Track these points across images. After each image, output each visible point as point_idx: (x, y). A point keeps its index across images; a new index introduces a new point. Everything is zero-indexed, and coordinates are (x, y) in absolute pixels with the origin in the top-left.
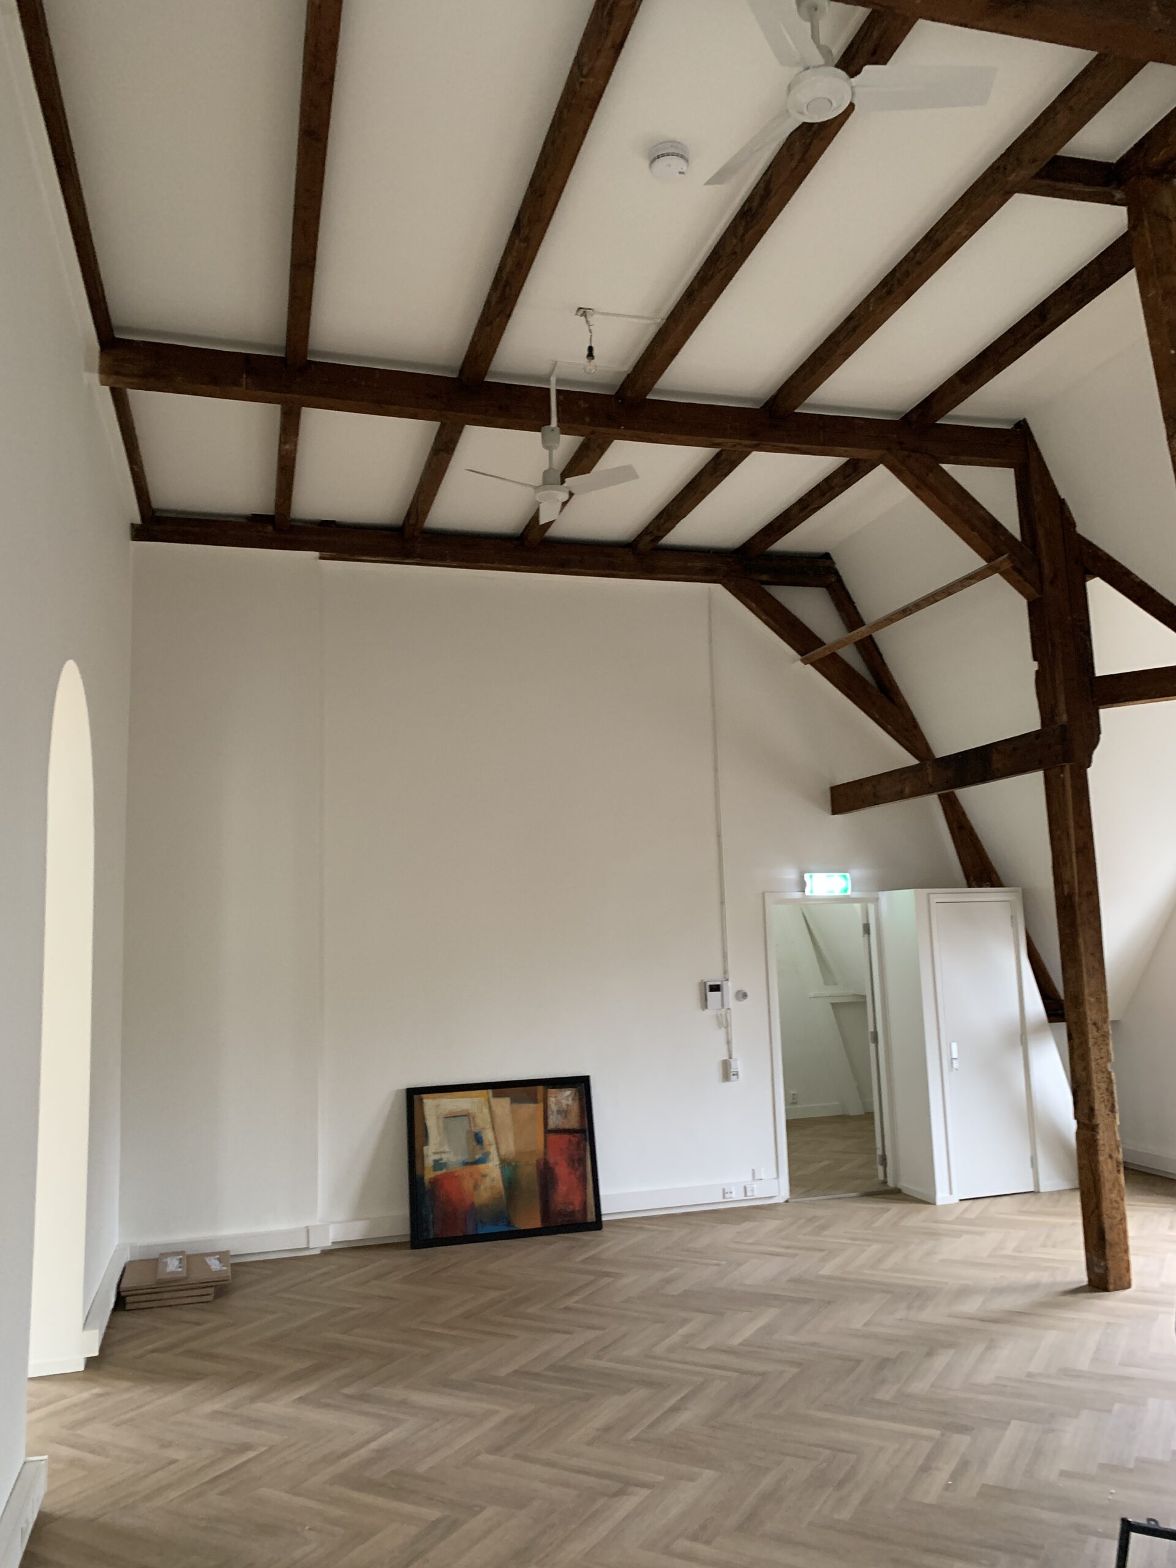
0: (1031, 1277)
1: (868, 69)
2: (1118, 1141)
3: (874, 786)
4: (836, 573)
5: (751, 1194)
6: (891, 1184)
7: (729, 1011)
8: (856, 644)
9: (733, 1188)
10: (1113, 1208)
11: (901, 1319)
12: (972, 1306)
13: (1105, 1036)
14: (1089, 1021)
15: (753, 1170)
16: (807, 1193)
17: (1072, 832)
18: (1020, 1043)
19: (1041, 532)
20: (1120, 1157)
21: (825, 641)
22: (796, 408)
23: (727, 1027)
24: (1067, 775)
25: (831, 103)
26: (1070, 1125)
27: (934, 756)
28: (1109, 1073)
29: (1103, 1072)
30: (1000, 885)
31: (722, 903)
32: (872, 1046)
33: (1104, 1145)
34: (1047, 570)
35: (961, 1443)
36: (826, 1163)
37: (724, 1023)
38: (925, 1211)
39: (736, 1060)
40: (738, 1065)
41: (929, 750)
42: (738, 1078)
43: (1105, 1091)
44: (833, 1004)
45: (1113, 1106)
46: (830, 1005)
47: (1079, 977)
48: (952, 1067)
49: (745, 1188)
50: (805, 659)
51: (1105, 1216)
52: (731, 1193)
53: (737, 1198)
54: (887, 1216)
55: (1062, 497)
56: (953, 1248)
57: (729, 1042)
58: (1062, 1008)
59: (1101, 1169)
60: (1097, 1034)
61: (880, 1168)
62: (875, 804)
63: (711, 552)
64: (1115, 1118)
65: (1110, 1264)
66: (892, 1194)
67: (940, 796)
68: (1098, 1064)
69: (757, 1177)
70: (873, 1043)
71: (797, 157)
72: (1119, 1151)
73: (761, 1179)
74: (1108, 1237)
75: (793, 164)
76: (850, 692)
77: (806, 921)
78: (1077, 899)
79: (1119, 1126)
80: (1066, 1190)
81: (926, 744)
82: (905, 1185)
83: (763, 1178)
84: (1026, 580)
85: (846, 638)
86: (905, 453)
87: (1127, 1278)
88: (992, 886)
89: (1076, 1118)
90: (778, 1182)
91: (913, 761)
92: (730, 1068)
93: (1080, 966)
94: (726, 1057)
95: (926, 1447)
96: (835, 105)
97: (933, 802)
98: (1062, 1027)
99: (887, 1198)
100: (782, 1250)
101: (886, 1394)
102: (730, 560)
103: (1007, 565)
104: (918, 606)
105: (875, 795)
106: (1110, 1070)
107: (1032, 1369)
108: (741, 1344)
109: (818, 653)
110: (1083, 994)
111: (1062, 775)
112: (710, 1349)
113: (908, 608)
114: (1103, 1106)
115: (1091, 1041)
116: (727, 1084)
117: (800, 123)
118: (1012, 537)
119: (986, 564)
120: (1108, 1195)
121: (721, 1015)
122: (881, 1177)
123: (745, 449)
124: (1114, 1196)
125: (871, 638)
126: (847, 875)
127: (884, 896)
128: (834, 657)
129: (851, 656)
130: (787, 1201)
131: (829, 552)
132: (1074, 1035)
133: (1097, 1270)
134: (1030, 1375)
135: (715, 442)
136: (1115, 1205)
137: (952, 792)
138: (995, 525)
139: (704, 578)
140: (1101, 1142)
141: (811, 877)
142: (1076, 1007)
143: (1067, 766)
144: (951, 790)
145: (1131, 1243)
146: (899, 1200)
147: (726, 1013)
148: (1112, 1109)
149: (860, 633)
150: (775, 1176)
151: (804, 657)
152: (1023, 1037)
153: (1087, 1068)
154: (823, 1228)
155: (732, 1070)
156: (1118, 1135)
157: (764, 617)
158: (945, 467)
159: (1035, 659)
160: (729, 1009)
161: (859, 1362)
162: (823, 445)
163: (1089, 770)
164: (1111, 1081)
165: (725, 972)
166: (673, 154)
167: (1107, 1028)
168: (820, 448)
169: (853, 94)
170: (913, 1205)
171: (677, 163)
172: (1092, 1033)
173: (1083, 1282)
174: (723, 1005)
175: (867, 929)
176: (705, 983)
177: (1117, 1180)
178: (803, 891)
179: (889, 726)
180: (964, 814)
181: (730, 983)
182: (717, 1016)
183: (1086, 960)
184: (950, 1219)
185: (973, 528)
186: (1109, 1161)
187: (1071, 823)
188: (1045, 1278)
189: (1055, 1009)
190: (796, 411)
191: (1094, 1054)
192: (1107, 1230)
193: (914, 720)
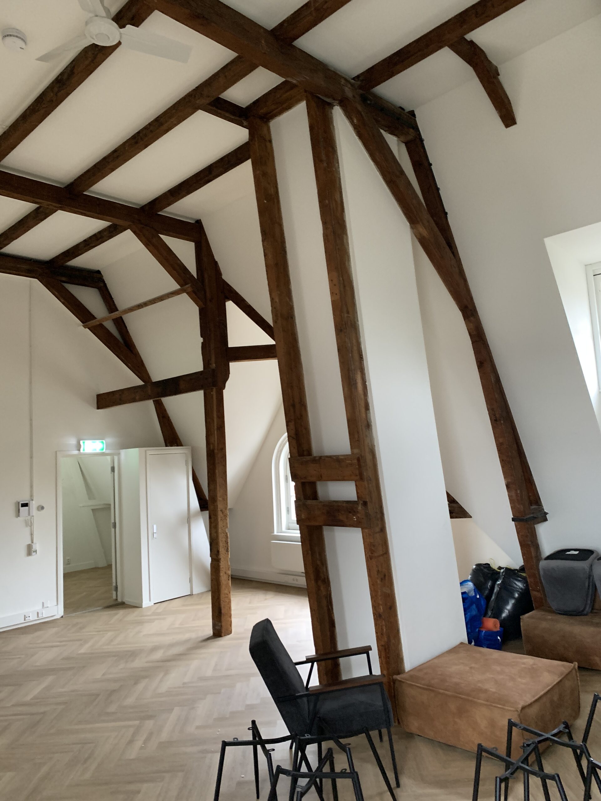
0: (187, 636)
1: (129, 27)
2: (229, 565)
3: (120, 395)
4: (103, 282)
5: (42, 616)
6: (119, 600)
7: (32, 517)
8: (114, 320)
9: (31, 614)
10: (226, 597)
11: (122, 669)
12: (158, 655)
13: (226, 516)
14: (219, 509)
15: (43, 603)
16: (75, 611)
17: (215, 420)
18: (187, 523)
19: (206, 276)
20: (230, 573)
21: (97, 318)
22: (84, 192)
23: (31, 526)
24: (214, 393)
25: (109, 38)
26: (208, 560)
27: (151, 380)
28: (227, 533)
29: (224, 533)
30: (181, 445)
31: (31, 457)
32: (113, 530)
33: (223, 568)
34: (208, 294)
35: (149, 724)
36: (85, 593)
37: (29, 524)
38: (137, 611)
39: (36, 544)
40: (37, 546)
41: (149, 377)
42: (36, 553)
43: (224, 542)
44: (93, 510)
45: (228, 548)
46: (91, 510)
47: (215, 489)
48: (153, 537)
49: (38, 613)
50: (85, 325)
51: (222, 601)
52: (29, 617)
53: (33, 619)
54: (116, 617)
55: (216, 260)
56: (150, 629)
57: (32, 534)
58: (207, 504)
59: (221, 579)
60: (222, 515)
61: (114, 593)
62: (120, 404)
63: (32, 260)
64: (228, 554)
65: (223, 624)
66: (120, 605)
67: (154, 401)
68: (222, 529)
69: (45, 606)
70: (113, 528)
71: (90, 59)
72: (229, 570)
73: (48, 607)
74: (223, 611)
75: (87, 62)
76: (109, 345)
77: (80, 466)
78: (216, 451)
79: (230, 558)
80: (204, 592)
81: (148, 374)
82: (127, 600)
83: (49, 606)
84: (198, 298)
85: (108, 317)
86: (143, 226)
87: (230, 629)
88: (178, 446)
89: (211, 556)
90: (58, 607)
91: (141, 383)
92: (32, 548)
93: (216, 483)
94: (30, 543)
95: (132, 730)
96: (111, 39)
97: (150, 404)
98: (207, 513)
99: (117, 608)
100: (58, 644)
101: (112, 708)
102: (43, 266)
103: (190, 290)
104: (145, 304)
105: (120, 400)
106: (227, 531)
107: (186, 680)
108: (32, 699)
109: (92, 323)
110: (217, 496)
111: (212, 393)
112: (13, 706)
113: (141, 305)
114: (223, 549)
115: (219, 519)
116: (30, 557)
117: (92, 43)
118: (192, 276)
119: (180, 287)
120: (224, 591)
121: (28, 519)
122: (114, 597)
123: (55, 208)
124: (226, 592)
125: (121, 317)
126: (104, 441)
127: (123, 452)
128: (101, 326)
129: (110, 326)
130: (62, 617)
131: (100, 270)
132: (212, 516)
133: (217, 628)
134: (184, 683)
135: (36, 201)
136: (226, 596)
137: (161, 400)
138: (185, 269)
139: (27, 274)
140: (221, 567)
141: (84, 442)
142: (213, 503)
143: (214, 390)
144: (159, 398)
145: (232, 613)
146: (124, 607)
147: (31, 518)
148: (227, 551)
149: (115, 315)
150: (56, 604)
151: (85, 324)
152: (189, 519)
153: (217, 532)
154: (81, 628)
155: (33, 549)
156: (229, 563)
157: (62, 300)
158: (161, 236)
159: (201, 337)
160: (33, 516)
161: (98, 695)
162: (98, 214)
163: (224, 391)
164: (227, 537)
165: (32, 496)
166: (17, 37)
167: (227, 512)
168: (96, 215)
169: (121, 37)
170: (130, 610)
171: (20, 43)
172: (220, 514)
173: (211, 634)
174: (29, 514)
175: (113, 469)
176: (19, 503)
177: (228, 584)
178: (79, 450)
179: (129, 365)
180: (165, 410)
181: (34, 502)
182: (25, 520)
183: (219, 480)
184: (149, 613)
185: (174, 269)
186: (225, 575)
187: (215, 416)
188: (193, 635)
189: (204, 504)
190: (84, 193)
191: (221, 524)
192: (222, 608)
193: (142, 361)
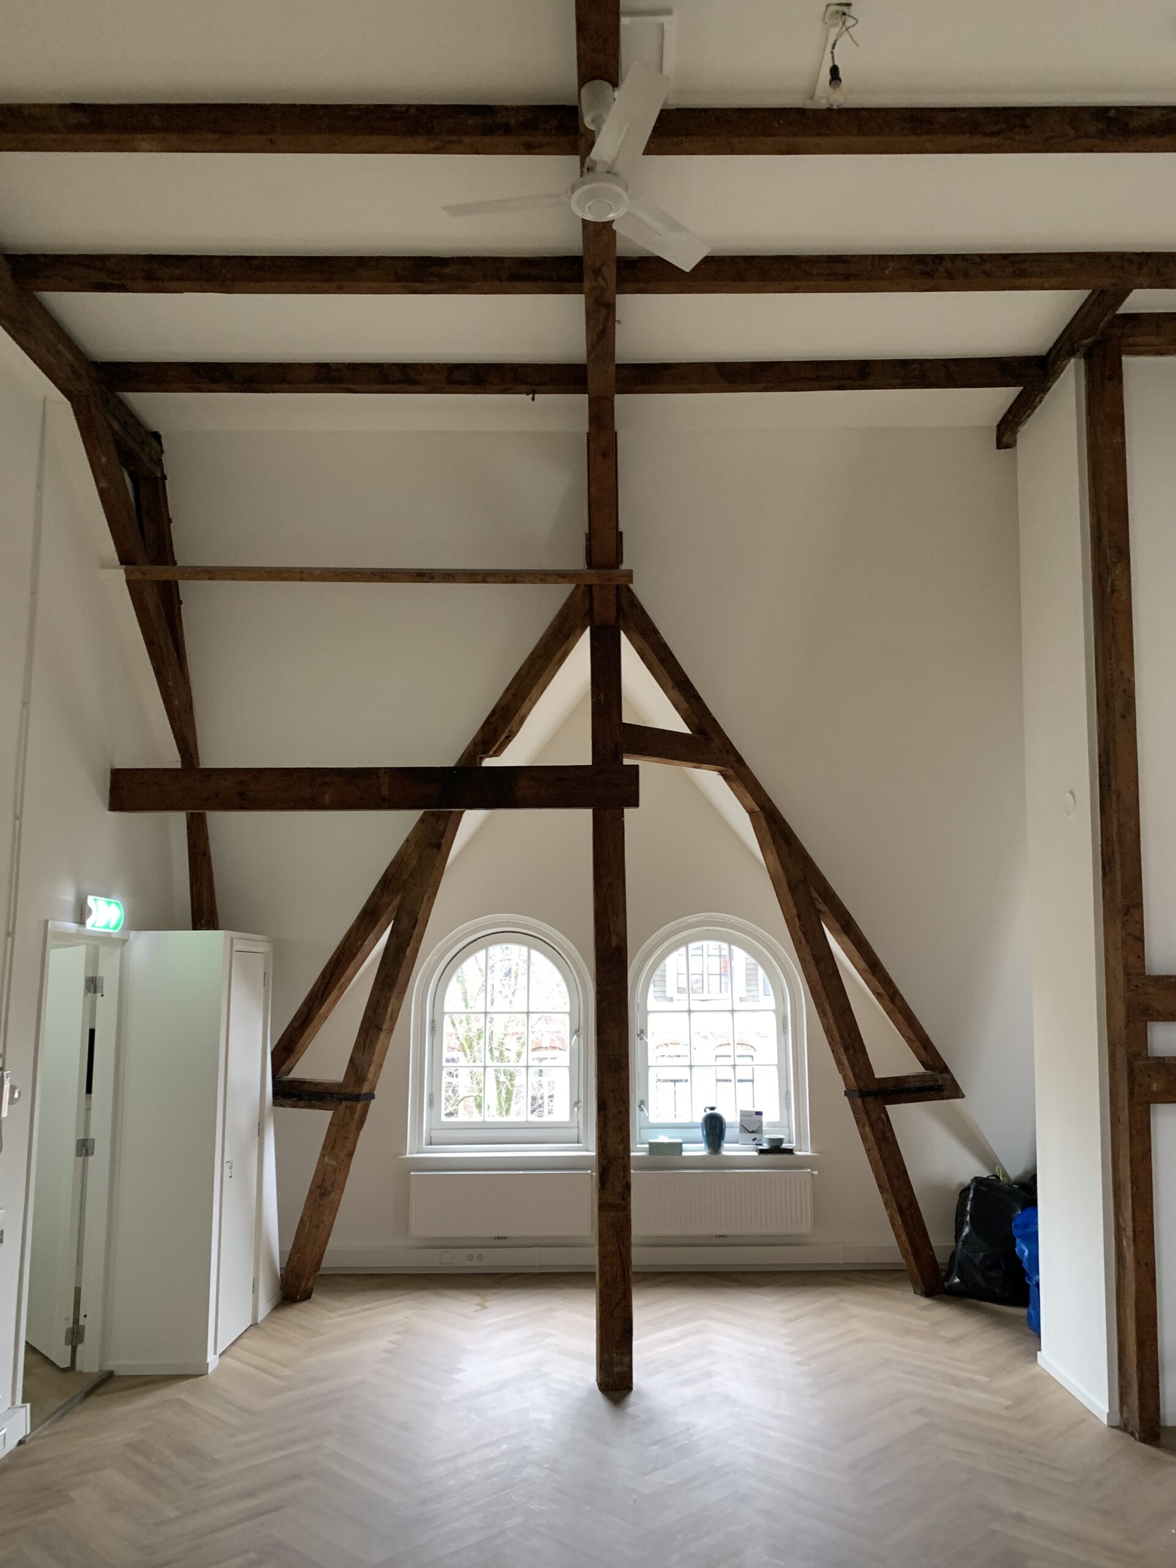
4: (161, 467)
7: (2, 1123)
18: (257, 1135)
31: (9, 934)
32: (79, 1161)
39: (2, 1208)
48: (228, 1174)
70: (79, 1155)
80: (269, 1315)
82: (121, 1363)
90: (25, 1414)
97: (177, 821)
111: (623, 819)
126: (120, 903)
131: (161, 434)
133: (617, 1370)
137: (205, 813)
141: (95, 901)
150: (10, 1403)
152: (261, 1125)
160: (3, 1119)
165: (3, 1054)
175: (93, 985)
178: (85, 923)
